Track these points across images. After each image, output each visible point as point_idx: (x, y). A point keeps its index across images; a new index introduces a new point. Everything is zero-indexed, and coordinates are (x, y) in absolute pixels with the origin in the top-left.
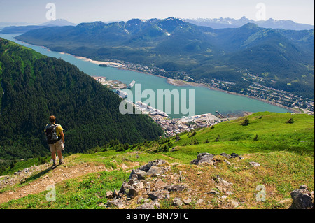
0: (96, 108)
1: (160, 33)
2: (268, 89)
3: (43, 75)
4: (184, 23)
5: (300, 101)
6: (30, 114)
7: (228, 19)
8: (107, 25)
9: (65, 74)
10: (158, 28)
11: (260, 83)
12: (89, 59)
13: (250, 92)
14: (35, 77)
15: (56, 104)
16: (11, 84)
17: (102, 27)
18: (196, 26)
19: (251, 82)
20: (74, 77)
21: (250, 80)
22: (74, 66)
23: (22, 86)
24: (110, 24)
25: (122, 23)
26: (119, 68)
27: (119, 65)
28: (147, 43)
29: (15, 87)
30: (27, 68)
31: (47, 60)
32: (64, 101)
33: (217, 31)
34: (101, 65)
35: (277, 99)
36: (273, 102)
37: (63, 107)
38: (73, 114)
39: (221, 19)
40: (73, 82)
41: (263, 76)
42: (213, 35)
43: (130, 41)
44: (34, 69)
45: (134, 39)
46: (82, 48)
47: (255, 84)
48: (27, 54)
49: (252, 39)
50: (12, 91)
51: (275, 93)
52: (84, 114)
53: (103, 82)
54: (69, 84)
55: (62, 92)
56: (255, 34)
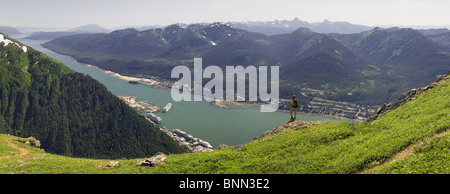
0: (124, 136)
1: (203, 42)
2: (330, 102)
3: (68, 91)
4: (232, 30)
5: (362, 111)
6: (50, 133)
7: (285, 21)
8: (141, 33)
9: (91, 93)
10: (200, 36)
11: (320, 96)
12: (117, 75)
13: (311, 109)
14: (60, 93)
15: (77, 126)
16: (37, 97)
17: (135, 35)
18: (247, 33)
19: (311, 97)
20: (101, 98)
21: (310, 95)
22: (102, 85)
23: (46, 101)
24: (144, 32)
25: (159, 30)
26: (153, 86)
27: (153, 82)
28: (188, 54)
29: (40, 101)
30: (54, 83)
31: (74, 75)
32: (86, 124)
33: (272, 38)
34: (131, 82)
35: (340, 112)
36: (336, 116)
37: (85, 130)
38: (94, 140)
39: (276, 21)
40: (98, 103)
41: (323, 89)
42: (267, 42)
43: (168, 53)
44: (61, 85)
45: (172, 51)
46: (111, 61)
47: (316, 99)
48: (55, 67)
49: (306, 46)
50: (37, 105)
51: (338, 106)
52: (109, 142)
53: (132, 103)
54: (94, 104)
55: (85, 113)
56: (310, 41)
